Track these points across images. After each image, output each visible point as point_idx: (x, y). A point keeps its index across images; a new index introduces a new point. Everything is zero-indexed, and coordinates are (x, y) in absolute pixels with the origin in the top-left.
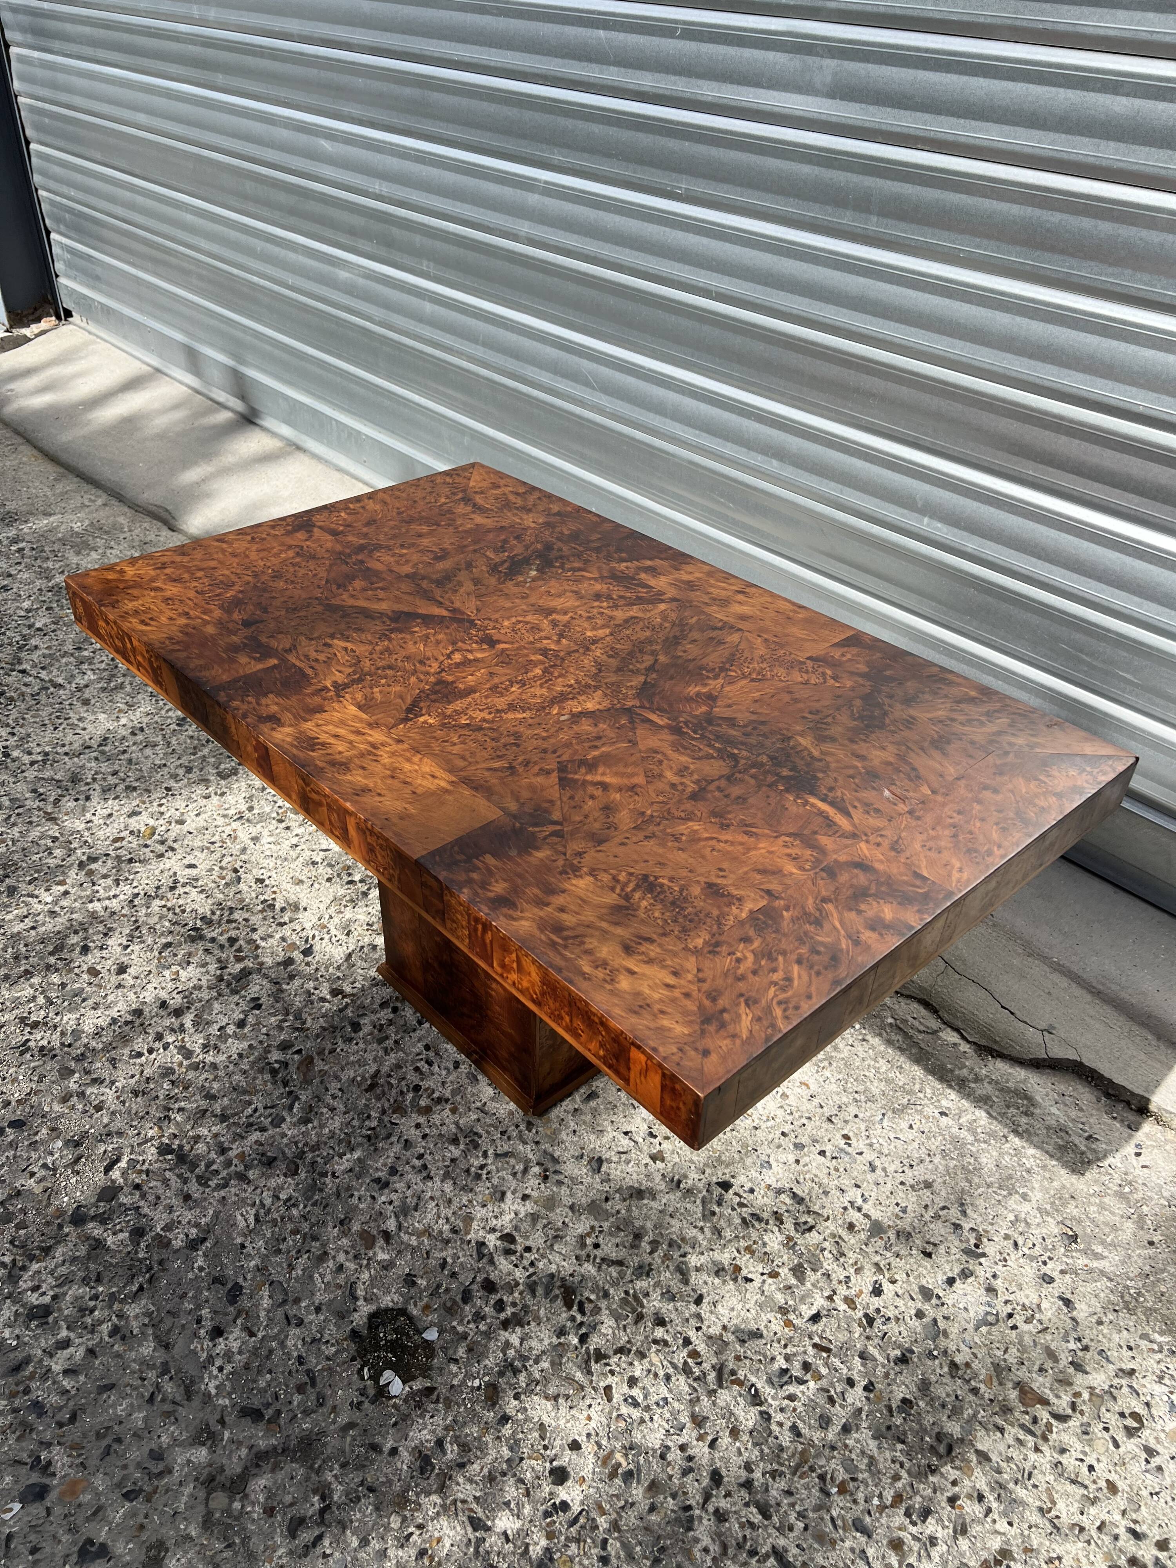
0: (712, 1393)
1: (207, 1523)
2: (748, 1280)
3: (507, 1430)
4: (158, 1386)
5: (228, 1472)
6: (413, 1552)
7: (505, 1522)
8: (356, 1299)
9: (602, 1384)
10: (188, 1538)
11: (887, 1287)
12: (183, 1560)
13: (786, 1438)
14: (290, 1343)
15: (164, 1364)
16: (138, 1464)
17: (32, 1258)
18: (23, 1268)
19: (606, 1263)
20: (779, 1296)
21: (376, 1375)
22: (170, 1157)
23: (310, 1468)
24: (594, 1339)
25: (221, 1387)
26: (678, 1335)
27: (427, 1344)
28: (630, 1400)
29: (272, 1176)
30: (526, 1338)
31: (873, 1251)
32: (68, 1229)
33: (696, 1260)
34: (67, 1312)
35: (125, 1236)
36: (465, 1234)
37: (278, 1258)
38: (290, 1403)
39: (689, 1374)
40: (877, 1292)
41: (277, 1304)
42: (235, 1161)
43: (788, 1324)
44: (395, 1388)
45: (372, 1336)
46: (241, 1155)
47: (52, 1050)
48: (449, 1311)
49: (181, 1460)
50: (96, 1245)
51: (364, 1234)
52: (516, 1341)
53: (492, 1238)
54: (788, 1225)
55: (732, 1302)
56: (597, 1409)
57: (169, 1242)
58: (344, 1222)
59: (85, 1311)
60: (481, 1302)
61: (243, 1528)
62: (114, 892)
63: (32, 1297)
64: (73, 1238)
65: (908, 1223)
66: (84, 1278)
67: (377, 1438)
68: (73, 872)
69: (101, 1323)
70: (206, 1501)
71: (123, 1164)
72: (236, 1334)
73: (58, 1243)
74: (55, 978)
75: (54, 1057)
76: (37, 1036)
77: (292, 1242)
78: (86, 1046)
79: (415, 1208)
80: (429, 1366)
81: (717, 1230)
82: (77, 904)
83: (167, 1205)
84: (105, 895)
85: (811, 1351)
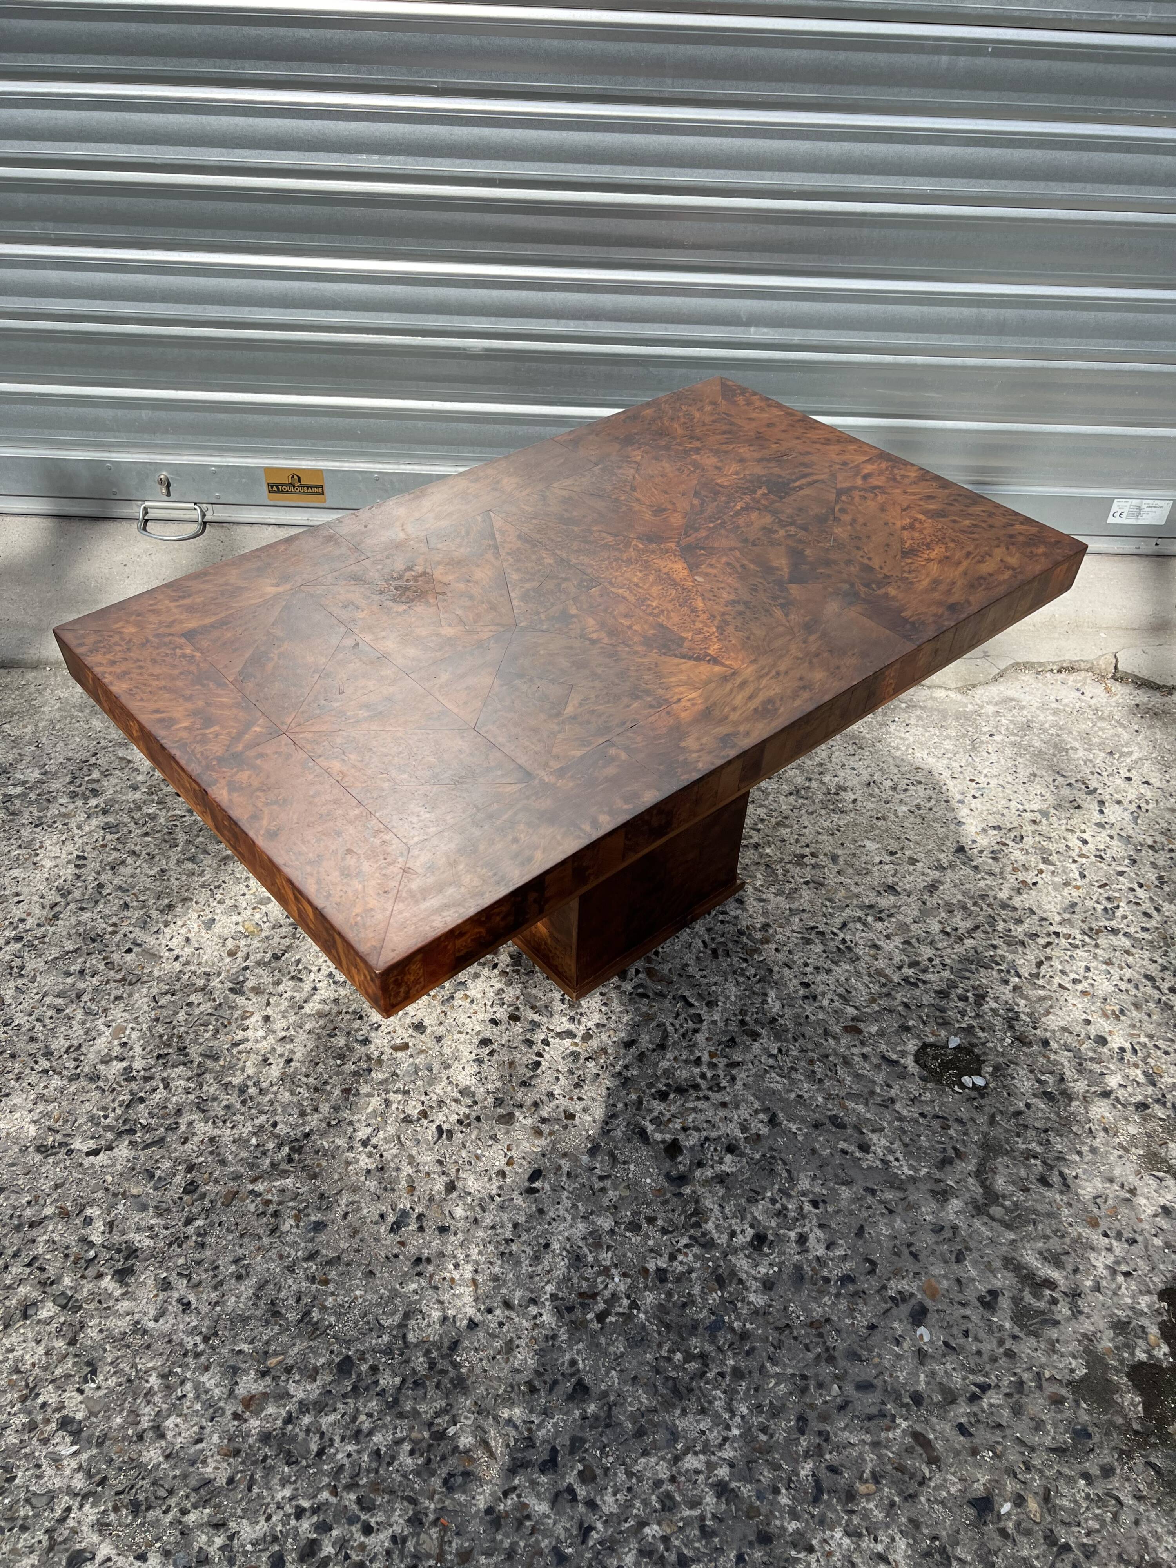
0: (1097, 946)
1: (1009, 1226)
2: (1035, 884)
3: (1054, 1045)
4: (880, 1202)
5: (979, 1197)
6: (1102, 1134)
7: (1113, 1081)
8: (897, 1062)
9: (1055, 986)
10: (1013, 1242)
11: (1085, 836)
12: (1029, 1252)
13: (1146, 935)
14: (905, 1113)
15: (867, 1189)
16: (937, 1243)
17: (697, 1225)
18: (704, 1234)
19: (971, 932)
20: (1056, 879)
21: (963, 1086)
22: (672, 1096)
23: (1007, 1153)
24: (1022, 971)
25: (911, 1167)
26: (1049, 935)
27: (958, 1048)
28: (1074, 981)
29: (748, 1048)
30: (996, 999)
31: (1057, 825)
32: (687, 1191)
33: (1003, 895)
34: (773, 1224)
35: (728, 1158)
36: (891, 981)
37: (827, 1083)
38: (951, 1138)
39: (1077, 947)
40: (1085, 842)
41: (866, 1104)
42: (715, 1060)
43: (1077, 888)
44: (980, 1081)
45: (930, 1071)
46: (712, 1055)
47: (468, 1116)
48: (945, 1023)
49: (952, 1217)
50: (722, 1179)
51: (846, 1029)
52: (994, 1005)
53: (906, 971)
54: (1011, 844)
55: (1044, 899)
56: (1070, 998)
57: (758, 1135)
58: (826, 1033)
59: (781, 1213)
60: (952, 1004)
61: (1027, 1209)
62: (307, 987)
63: (740, 1240)
64: (700, 1190)
65: (1051, 800)
66: (749, 1201)
67: (1011, 1109)
68: (240, 1001)
69: (801, 1208)
70: (993, 1219)
71: (650, 1128)
72: (874, 1137)
73: (697, 1202)
74: (378, 1075)
75: (478, 1119)
76: (440, 1118)
77: (819, 1069)
78: (488, 1092)
79: (849, 992)
80: (978, 1056)
81: (990, 873)
82: (292, 1018)
83: (721, 1120)
84: (304, 995)
85: (1101, 891)
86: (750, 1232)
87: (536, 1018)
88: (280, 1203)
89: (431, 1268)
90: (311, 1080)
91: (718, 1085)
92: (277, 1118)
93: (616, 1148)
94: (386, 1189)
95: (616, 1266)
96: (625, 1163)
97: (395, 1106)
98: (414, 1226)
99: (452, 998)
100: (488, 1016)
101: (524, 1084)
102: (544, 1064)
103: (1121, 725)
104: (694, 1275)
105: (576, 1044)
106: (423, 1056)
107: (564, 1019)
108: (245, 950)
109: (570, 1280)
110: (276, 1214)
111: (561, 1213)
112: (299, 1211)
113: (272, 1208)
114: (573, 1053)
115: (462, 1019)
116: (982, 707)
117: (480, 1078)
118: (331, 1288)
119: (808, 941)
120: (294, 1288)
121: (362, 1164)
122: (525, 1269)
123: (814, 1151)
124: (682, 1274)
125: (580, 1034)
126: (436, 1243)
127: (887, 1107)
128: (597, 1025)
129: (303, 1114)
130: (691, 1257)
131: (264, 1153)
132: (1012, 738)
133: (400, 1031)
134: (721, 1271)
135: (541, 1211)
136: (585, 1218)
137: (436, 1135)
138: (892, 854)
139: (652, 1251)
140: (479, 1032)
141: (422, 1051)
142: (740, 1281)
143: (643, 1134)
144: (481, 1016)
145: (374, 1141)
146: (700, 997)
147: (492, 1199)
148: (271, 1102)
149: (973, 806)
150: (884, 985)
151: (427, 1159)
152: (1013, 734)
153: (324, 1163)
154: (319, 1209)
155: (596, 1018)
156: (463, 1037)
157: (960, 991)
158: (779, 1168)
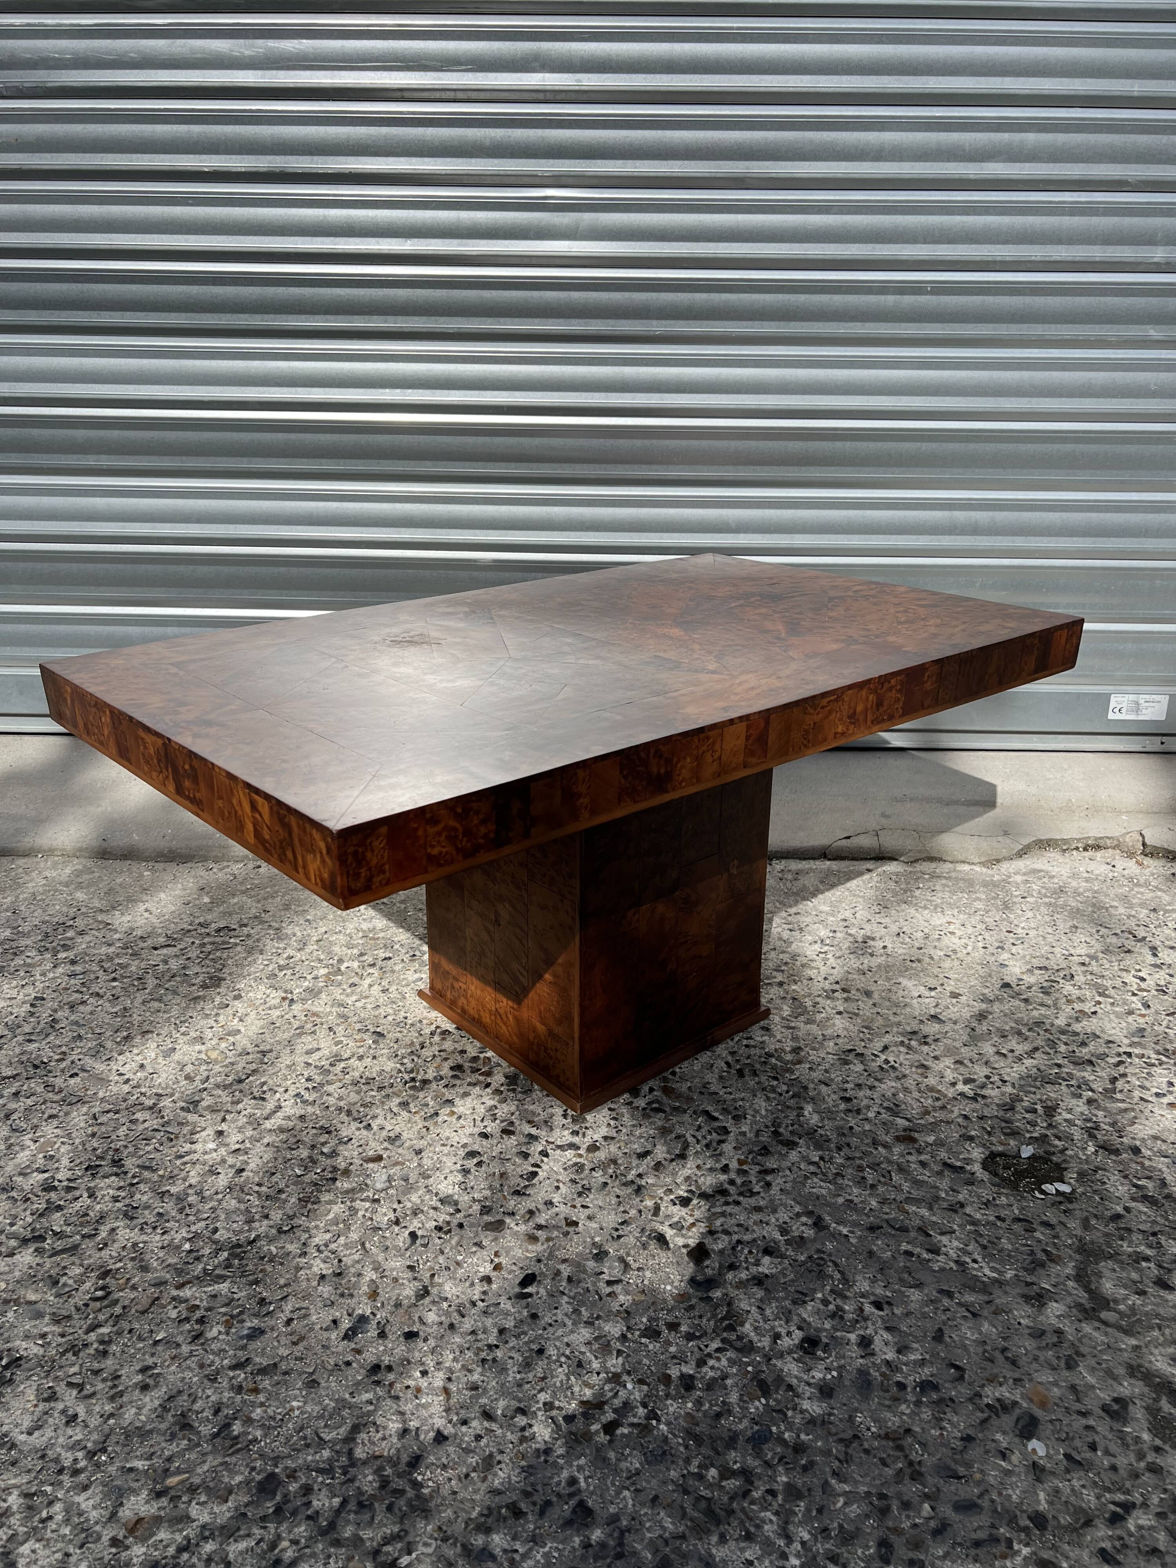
1: (1128, 1332)
2: (1095, 1013)
3: (1146, 1152)
4: (960, 1304)
5: (1083, 1301)
8: (962, 1168)
9: (1136, 1099)
10: (1136, 1348)
11: (1141, 974)
12: (1159, 1358)
14: (978, 1216)
15: (941, 1291)
16: (1039, 1348)
17: (731, 1328)
18: (740, 1338)
19: (1031, 1054)
20: (1117, 1009)
21: (1043, 1192)
22: (695, 1202)
23: (1111, 1257)
24: (1094, 1086)
25: (993, 1269)
26: (1119, 1055)
27: (1033, 1158)
28: (1157, 1095)
29: (784, 1156)
30: (1070, 1111)
31: (1109, 966)
32: (717, 1294)
33: (1061, 1022)
34: (827, 1326)
35: (766, 1260)
36: (945, 1096)
37: (881, 1189)
38: (1039, 1241)
39: (1153, 1065)
40: (1143, 979)
41: (931, 1208)
42: (745, 1167)
43: (1144, 1016)
44: (1065, 1188)
45: (1003, 1179)
46: (740, 1162)
47: (448, 1223)
48: (1015, 1133)
49: (1054, 1321)
50: (759, 1281)
51: (898, 1139)
52: (1069, 1116)
53: (961, 1087)
54: (1062, 981)
55: (1108, 1026)
56: (1156, 1110)
57: (802, 1238)
58: (875, 1143)
59: (837, 1315)
60: (1018, 1116)
61: (1147, 1314)
62: (270, 1105)
63: (786, 1343)
64: (733, 1292)
65: (1098, 946)
66: (794, 1302)
67: (1108, 1214)
68: (192, 1118)
69: (861, 1310)
70: (1105, 1323)
71: (669, 1233)
72: (944, 1239)
73: (729, 1304)
74: (343, 1184)
75: (461, 1226)
76: (414, 1225)
77: (870, 1176)
78: (474, 1200)
79: (897, 1106)
80: (1057, 1165)
81: (1042, 1005)
82: (249, 1133)
83: (755, 1223)
84: (266, 1112)
85: (1171, 1018)
86: (798, 1335)
87: (534, 1131)
88: (208, 1309)
89: (391, 1377)
90: (264, 1189)
91: (750, 1191)
92: (218, 1225)
93: (628, 1254)
94: (342, 1295)
95: (629, 1373)
96: (639, 1269)
97: (360, 1214)
98: (373, 1333)
99: (437, 1114)
100: (477, 1130)
101: (517, 1193)
102: (542, 1174)
103: (1160, 890)
104: (729, 1382)
105: (580, 1156)
106: (398, 1167)
107: (566, 1133)
108: (205, 1074)
109: (570, 1387)
110: (201, 1321)
111: (560, 1317)
112: (232, 1317)
113: (198, 1314)
114: (576, 1164)
115: (447, 1132)
116: (1010, 877)
117: (465, 1188)
118: (261, 1398)
119: (846, 1062)
120: (213, 1398)
121: (315, 1269)
122: (513, 1375)
123: (871, 1254)
124: (714, 1379)
125: (585, 1146)
126: (401, 1350)
127: (956, 1211)
128: (605, 1138)
129: (250, 1221)
130: (724, 1362)
131: (198, 1259)
132: (1047, 900)
133: (372, 1144)
134: (763, 1376)
135: (534, 1316)
136: (589, 1323)
137: (408, 1241)
138: (930, 989)
139: (674, 1357)
140: (465, 1146)
141: (397, 1163)
142: (790, 1387)
143: (661, 1239)
144: (468, 1131)
145: (333, 1246)
146: (725, 1111)
147: (474, 1304)
148: (214, 1209)
149: (1014, 951)
150: (938, 1099)
151: (396, 1265)
152: (1046, 896)
153: (269, 1268)
154: (256, 1315)
155: (604, 1131)
156: (446, 1150)
157: (1026, 1104)
158: (830, 1270)
